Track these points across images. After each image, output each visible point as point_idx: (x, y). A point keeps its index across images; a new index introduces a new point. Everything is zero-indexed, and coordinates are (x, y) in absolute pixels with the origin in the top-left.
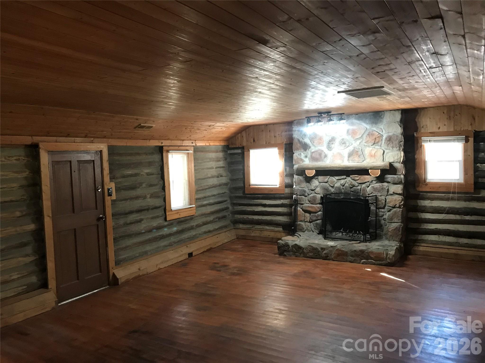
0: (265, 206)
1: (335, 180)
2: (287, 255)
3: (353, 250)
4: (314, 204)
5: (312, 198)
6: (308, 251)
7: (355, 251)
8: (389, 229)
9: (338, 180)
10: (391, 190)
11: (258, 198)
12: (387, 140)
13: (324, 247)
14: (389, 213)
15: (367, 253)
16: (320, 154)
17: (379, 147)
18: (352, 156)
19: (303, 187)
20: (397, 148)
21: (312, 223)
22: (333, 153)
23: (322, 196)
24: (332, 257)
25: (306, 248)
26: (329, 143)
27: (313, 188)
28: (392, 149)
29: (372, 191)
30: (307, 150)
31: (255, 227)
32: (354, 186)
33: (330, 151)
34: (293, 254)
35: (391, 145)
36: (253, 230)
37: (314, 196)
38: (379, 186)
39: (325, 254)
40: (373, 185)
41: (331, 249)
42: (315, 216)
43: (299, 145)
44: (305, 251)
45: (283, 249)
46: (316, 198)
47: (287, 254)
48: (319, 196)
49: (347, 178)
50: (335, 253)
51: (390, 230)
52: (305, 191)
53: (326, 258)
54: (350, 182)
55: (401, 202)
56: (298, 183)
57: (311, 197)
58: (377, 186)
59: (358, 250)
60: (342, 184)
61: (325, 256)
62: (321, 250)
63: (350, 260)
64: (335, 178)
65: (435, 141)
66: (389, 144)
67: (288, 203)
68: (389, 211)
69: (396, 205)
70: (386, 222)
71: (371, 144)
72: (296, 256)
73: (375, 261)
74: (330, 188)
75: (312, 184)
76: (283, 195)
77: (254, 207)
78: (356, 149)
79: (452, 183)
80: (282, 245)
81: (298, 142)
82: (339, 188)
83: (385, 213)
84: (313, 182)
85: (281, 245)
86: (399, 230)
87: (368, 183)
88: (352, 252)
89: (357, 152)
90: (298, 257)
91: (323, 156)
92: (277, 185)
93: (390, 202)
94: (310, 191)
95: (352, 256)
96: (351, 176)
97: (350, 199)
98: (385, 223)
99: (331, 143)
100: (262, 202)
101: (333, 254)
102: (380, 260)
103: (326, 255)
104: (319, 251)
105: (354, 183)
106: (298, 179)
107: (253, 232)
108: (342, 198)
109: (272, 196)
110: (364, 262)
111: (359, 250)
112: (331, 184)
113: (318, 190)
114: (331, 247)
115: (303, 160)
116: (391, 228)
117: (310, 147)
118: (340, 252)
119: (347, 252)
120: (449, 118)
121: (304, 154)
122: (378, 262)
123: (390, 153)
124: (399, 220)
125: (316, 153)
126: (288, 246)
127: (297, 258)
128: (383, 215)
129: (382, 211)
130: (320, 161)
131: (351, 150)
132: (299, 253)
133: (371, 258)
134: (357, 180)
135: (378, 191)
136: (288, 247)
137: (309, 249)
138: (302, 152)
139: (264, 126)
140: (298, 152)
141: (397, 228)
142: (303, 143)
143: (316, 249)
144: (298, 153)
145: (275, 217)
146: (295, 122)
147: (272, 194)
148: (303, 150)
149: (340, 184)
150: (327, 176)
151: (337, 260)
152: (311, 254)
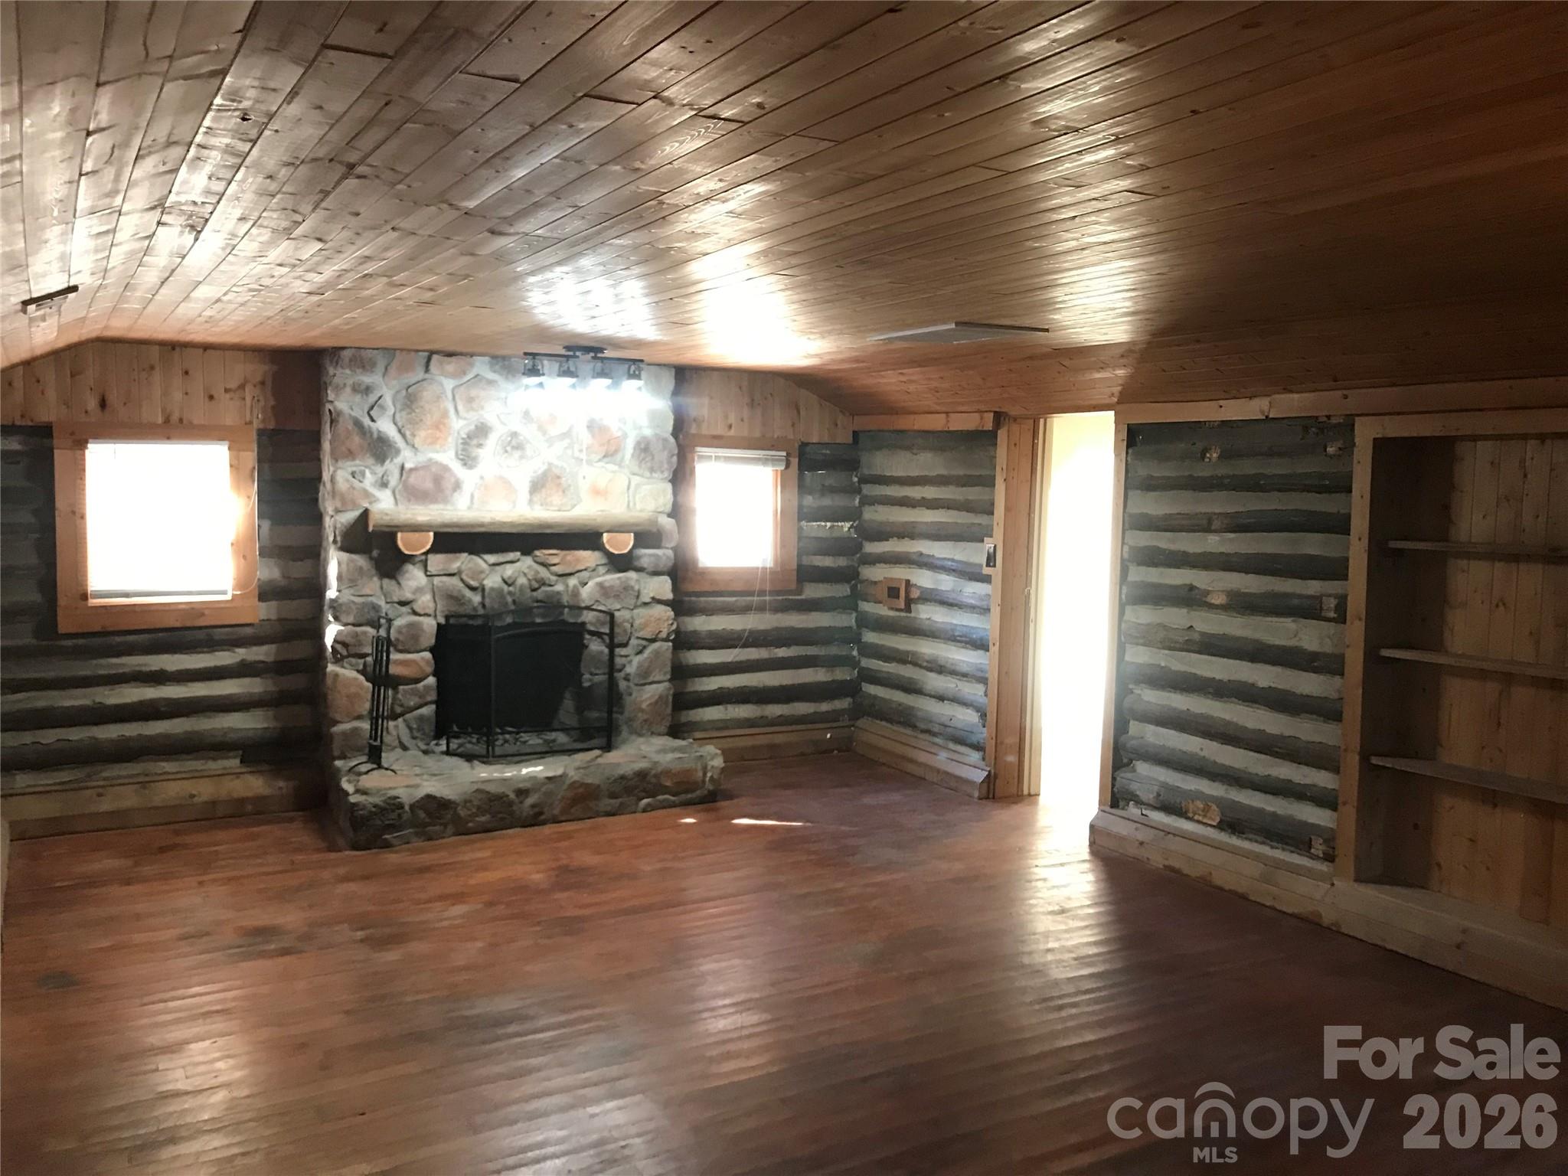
0: (159, 678)
1: (484, 566)
2: (395, 842)
3: (616, 776)
4: (409, 652)
5: (404, 630)
6: (474, 810)
7: (623, 777)
8: (642, 702)
9: (494, 565)
10: (646, 591)
11: (131, 650)
12: (641, 449)
13: (528, 785)
14: (639, 658)
15: (655, 776)
16: (438, 480)
17: (616, 468)
18: (544, 490)
19: (369, 592)
20: (662, 472)
21: (400, 720)
22: (482, 478)
23: (442, 621)
24: (556, 812)
25: (466, 801)
26: (465, 443)
27: (409, 596)
28: (648, 474)
29: (597, 596)
30: (388, 462)
31: (105, 774)
32: (544, 584)
33: (471, 467)
34: (417, 834)
35: (649, 464)
36: (99, 787)
37: (411, 625)
38: (618, 582)
39: (533, 806)
40: (599, 580)
41: (551, 786)
42: (415, 693)
43: (357, 439)
44: (462, 813)
45: (379, 822)
46: (423, 630)
47: (395, 837)
48: (429, 625)
49: (524, 558)
50: (563, 798)
51: (644, 706)
52: (375, 608)
53: (535, 820)
54: (533, 573)
55: (672, 624)
56: (351, 580)
57: (400, 627)
58: (612, 583)
59: (631, 773)
60: (510, 578)
61: (531, 813)
62: (517, 796)
63: (609, 808)
64: (485, 561)
65: (728, 459)
66: (643, 459)
67: (270, 659)
68: (640, 652)
69: (660, 632)
70: (631, 685)
71: (597, 457)
72: (430, 839)
73: (673, 796)
74: (468, 593)
75: (403, 582)
76: (249, 631)
77: (100, 689)
78: (554, 469)
79: (758, 568)
80: (374, 809)
81: (356, 429)
82: (499, 593)
83: (629, 658)
84: (407, 575)
85: (371, 812)
86: (666, 703)
87: (585, 574)
88: (615, 781)
89: (559, 477)
90: (437, 839)
91: (448, 485)
92: (224, 593)
93: (645, 625)
94: (396, 605)
95: (613, 796)
96: (537, 553)
97: (534, 624)
98: (628, 687)
99: (475, 442)
100: (145, 665)
101: (557, 803)
102: (687, 792)
103: (537, 810)
104: (511, 804)
105: (544, 573)
106: (352, 565)
107: (100, 795)
108: (509, 625)
109: (201, 635)
110: (649, 805)
111: (634, 773)
112: (473, 578)
113: (425, 601)
114: (546, 781)
115: (374, 496)
116: (646, 700)
117: (398, 452)
118: (581, 790)
119: (599, 786)
120: (752, 404)
121: (371, 473)
122: (683, 797)
123: (644, 487)
124: (665, 674)
125: (421, 473)
126: (401, 806)
127: (437, 842)
128: (624, 666)
129: (622, 653)
130: (435, 501)
131: (540, 472)
132: (441, 824)
133: (666, 790)
134: (554, 565)
135: (614, 596)
136: (400, 811)
137: (476, 803)
138: (366, 467)
139: (157, 347)
140: (351, 466)
141: (661, 697)
142: (375, 435)
143: (500, 798)
144: (350, 470)
145: (212, 720)
146: (346, 354)
147: (200, 628)
148: (371, 461)
149: (500, 579)
150: (458, 555)
151: (569, 817)
152: (483, 819)
